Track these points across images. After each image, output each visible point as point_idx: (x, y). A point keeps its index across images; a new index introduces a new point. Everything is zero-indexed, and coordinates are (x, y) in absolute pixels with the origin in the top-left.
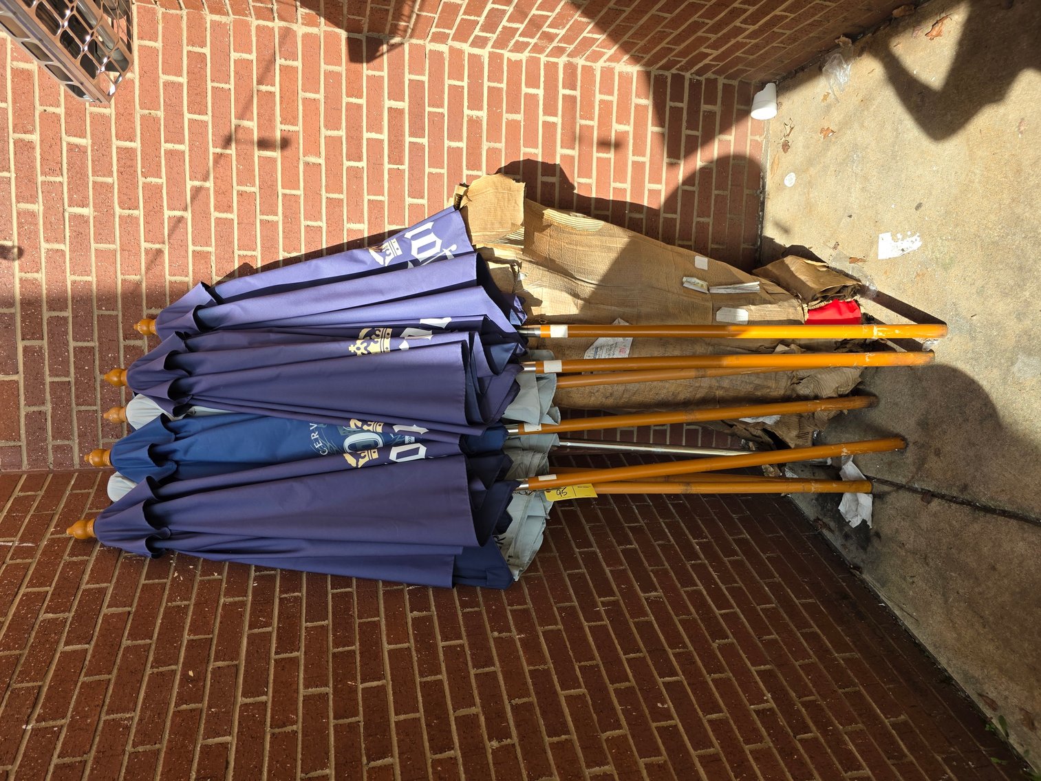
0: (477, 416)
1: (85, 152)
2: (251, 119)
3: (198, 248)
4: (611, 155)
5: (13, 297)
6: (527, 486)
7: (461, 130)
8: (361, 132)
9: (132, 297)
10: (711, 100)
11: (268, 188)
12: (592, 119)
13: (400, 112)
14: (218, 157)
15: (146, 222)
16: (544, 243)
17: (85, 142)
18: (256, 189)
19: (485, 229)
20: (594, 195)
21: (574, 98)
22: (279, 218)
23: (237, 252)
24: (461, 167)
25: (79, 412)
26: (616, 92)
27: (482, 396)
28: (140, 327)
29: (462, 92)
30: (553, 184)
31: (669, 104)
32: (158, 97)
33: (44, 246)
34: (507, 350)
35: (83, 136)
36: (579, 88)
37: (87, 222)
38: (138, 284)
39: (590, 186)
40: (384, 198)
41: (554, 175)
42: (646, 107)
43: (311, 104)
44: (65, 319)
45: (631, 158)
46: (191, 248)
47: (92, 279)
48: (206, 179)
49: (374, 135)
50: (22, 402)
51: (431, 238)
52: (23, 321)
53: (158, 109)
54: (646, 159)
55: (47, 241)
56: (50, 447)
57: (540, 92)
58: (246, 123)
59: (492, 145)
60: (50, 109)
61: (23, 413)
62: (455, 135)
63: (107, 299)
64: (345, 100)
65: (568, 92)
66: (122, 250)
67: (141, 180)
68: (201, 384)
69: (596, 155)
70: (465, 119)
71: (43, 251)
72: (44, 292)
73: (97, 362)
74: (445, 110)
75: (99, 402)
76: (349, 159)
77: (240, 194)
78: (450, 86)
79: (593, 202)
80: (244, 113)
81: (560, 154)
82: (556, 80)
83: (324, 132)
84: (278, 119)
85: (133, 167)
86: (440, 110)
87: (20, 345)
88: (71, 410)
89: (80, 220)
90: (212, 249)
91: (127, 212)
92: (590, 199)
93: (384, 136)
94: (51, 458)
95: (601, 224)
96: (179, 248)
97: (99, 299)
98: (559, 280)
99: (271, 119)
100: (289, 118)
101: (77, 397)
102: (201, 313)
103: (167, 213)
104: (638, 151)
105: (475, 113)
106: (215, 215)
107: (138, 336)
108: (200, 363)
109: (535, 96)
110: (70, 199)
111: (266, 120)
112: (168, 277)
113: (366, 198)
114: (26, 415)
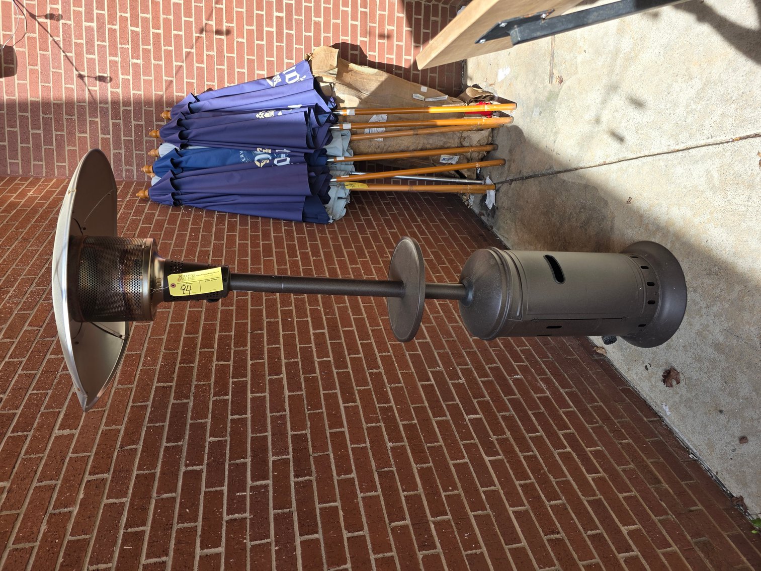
0: (312, 144)
1: (139, 34)
2: (212, 20)
3: (189, 80)
4: (385, 41)
5: (107, 100)
6: (336, 180)
7: (311, 27)
8: (263, 27)
9: (159, 103)
10: (436, 15)
11: (220, 53)
12: (375, 23)
13: (281, 18)
14: (198, 38)
15: (165, 67)
16: (348, 77)
17: (139, 30)
18: (214, 53)
19: (319, 69)
20: (377, 61)
21: (366, 13)
22: (225, 67)
23: (206, 83)
24: (311, 45)
25: (136, 154)
26: (387, 10)
27: (314, 137)
28: (163, 115)
29: (311, 9)
30: (357, 55)
31: (414, 16)
32: (170, 10)
33: (121, 77)
34: (325, 117)
35: (137, 27)
36: (368, 8)
37: (139, 66)
38: (162, 96)
39: (375, 56)
40: (274, 59)
41: (356, 50)
42: (403, 18)
43: (239, 14)
44: (130, 110)
45: (395, 43)
46: (185, 80)
47: (142, 92)
48: (192, 48)
49: (269, 29)
50: (112, 148)
51: (295, 74)
52: (112, 111)
53: (170, 15)
54: (403, 44)
55: (122, 74)
56: (124, 169)
57: (349, 9)
58: (210, 22)
59: (326, 35)
60: (124, 15)
61: (112, 153)
62: (308, 29)
63: (148, 103)
64: (255, 12)
65: (363, 10)
66: (155, 80)
67: (163, 48)
68: (192, 132)
69: (377, 41)
70: (313, 22)
71: (120, 79)
72: (121, 98)
73: (144, 131)
74: (303, 18)
75: (145, 150)
76: (257, 40)
77: (207, 55)
78: (305, 6)
79: (377, 64)
80: (209, 18)
81: (360, 40)
82: (357, 4)
83: (246, 27)
84: (225, 21)
85: (159, 41)
86: (300, 17)
87: (111, 122)
88: (133, 153)
89: (136, 66)
90: (194, 81)
91: (157, 62)
92: (375, 62)
93: (274, 29)
94: (124, 175)
95: (376, 70)
96: (180, 80)
97: (145, 103)
98: (353, 92)
99: (221, 21)
100: (230, 20)
101: (135, 147)
102: (191, 105)
103: (175, 64)
104: (399, 39)
105: (317, 19)
106: (196, 65)
107: (162, 120)
108: (192, 124)
109: (347, 11)
110: (132, 56)
111: (219, 21)
112: (175, 94)
113: (266, 59)
114: (113, 154)
